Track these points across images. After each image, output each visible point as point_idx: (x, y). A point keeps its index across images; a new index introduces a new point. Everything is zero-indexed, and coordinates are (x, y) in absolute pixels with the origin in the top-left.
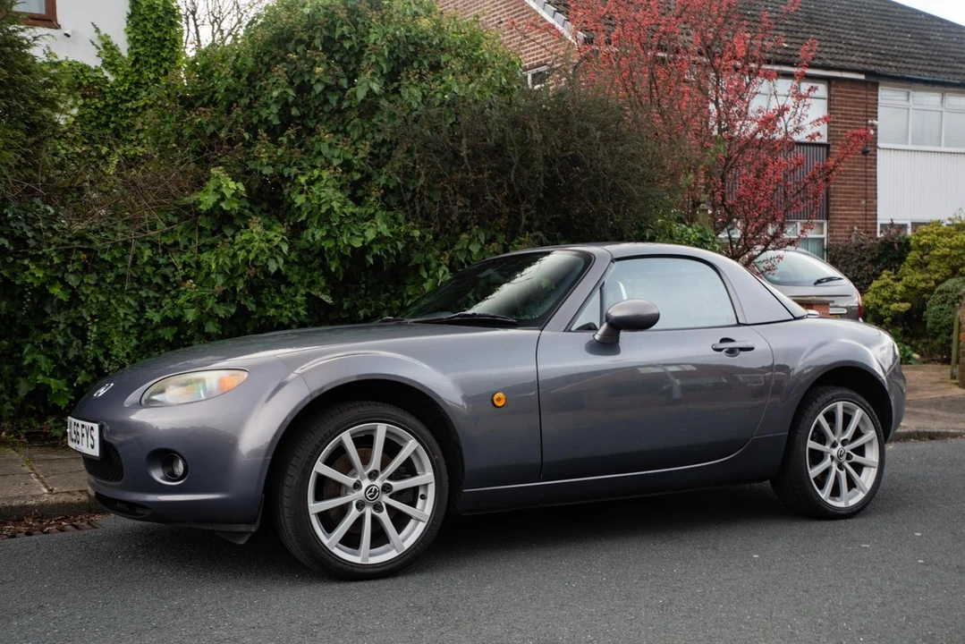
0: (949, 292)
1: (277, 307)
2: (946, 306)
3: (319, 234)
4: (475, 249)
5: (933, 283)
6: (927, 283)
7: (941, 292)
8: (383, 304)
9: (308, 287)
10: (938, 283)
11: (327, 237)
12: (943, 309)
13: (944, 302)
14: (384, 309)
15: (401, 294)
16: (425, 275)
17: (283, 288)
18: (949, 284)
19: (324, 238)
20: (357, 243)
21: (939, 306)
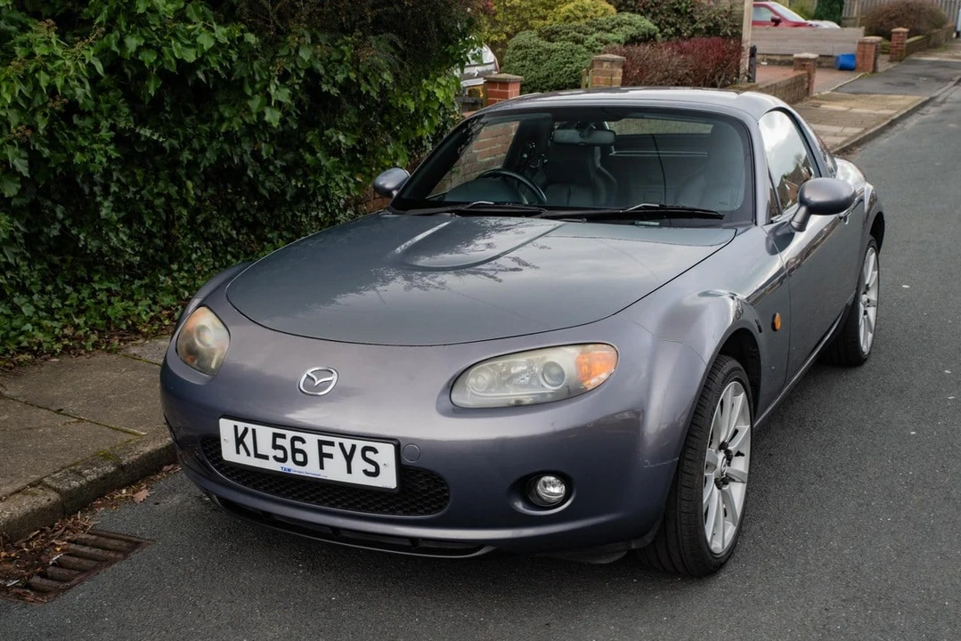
0: (528, 48)
1: (82, 149)
2: (527, 63)
3: (132, 43)
4: (305, 54)
5: (504, 37)
6: (499, 36)
7: (519, 47)
8: (190, 131)
9: (110, 116)
10: (509, 36)
11: (147, 46)
12: (524, 66)
13: (524, 58)
14: (194, 137)
15: (210, 116)
16: (249, 92)
17: (76, 120)
18: (523, 37)
19: (139, 49)
20: (190, 56)
21: (520, 63)
